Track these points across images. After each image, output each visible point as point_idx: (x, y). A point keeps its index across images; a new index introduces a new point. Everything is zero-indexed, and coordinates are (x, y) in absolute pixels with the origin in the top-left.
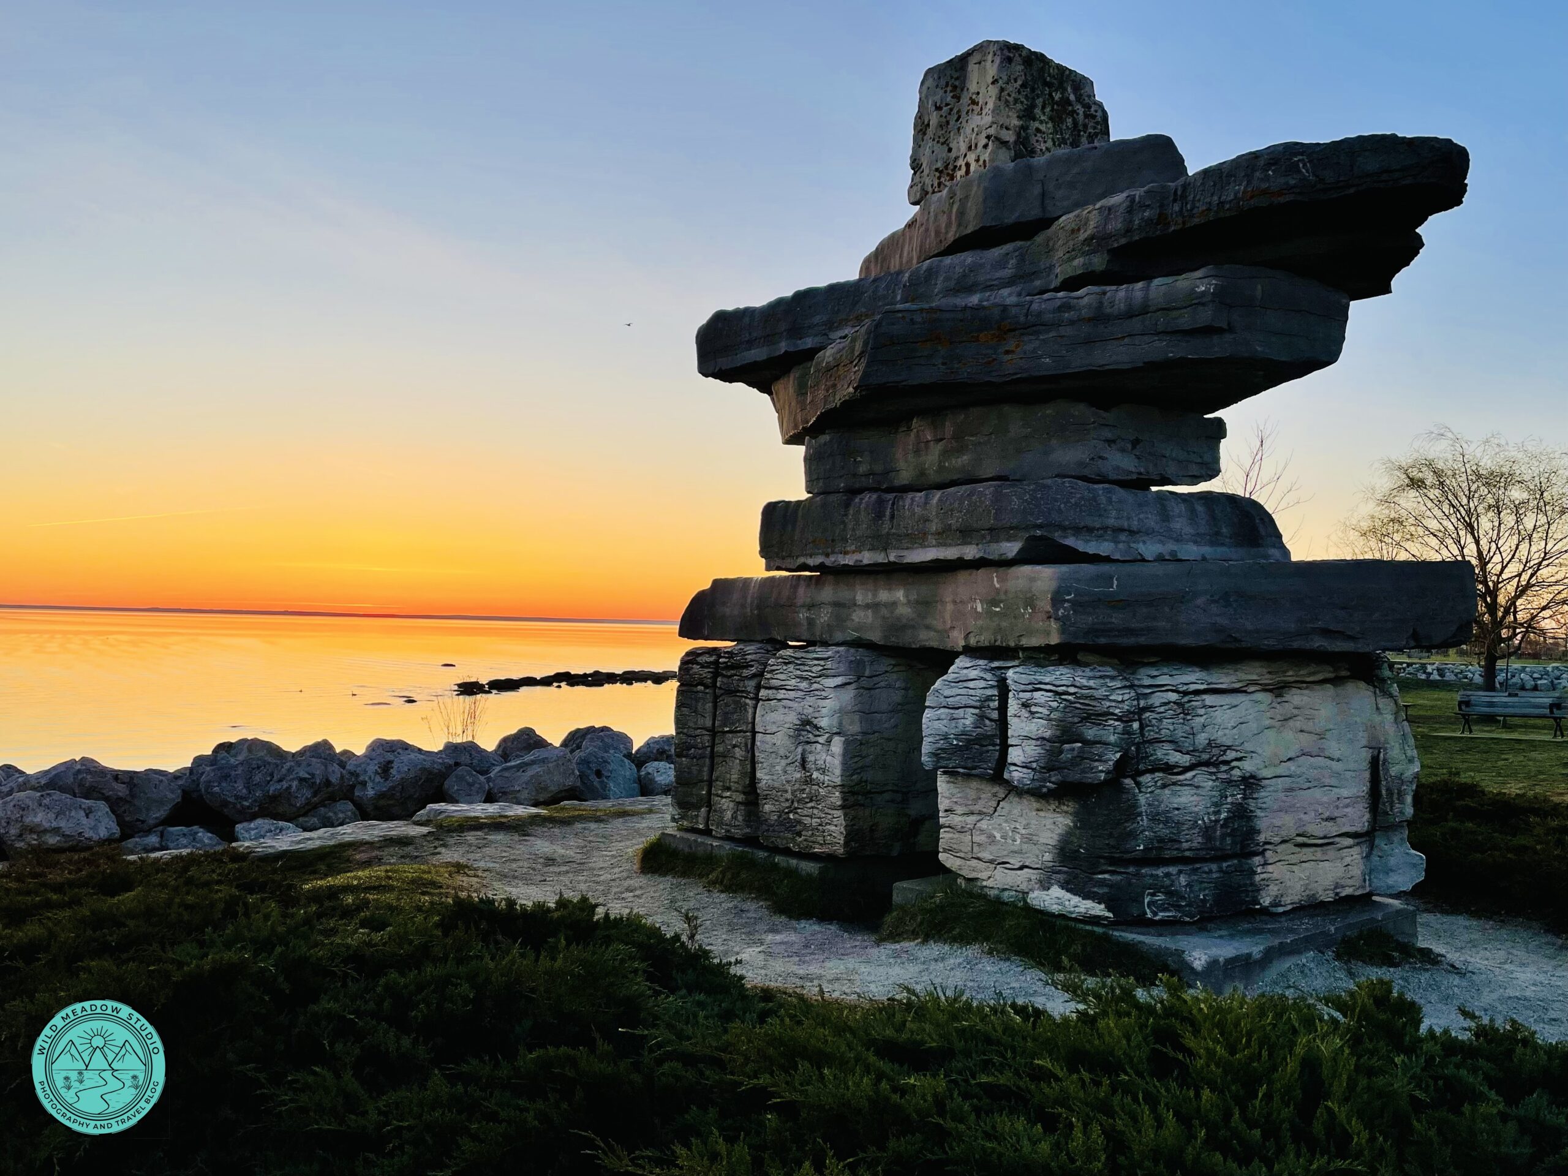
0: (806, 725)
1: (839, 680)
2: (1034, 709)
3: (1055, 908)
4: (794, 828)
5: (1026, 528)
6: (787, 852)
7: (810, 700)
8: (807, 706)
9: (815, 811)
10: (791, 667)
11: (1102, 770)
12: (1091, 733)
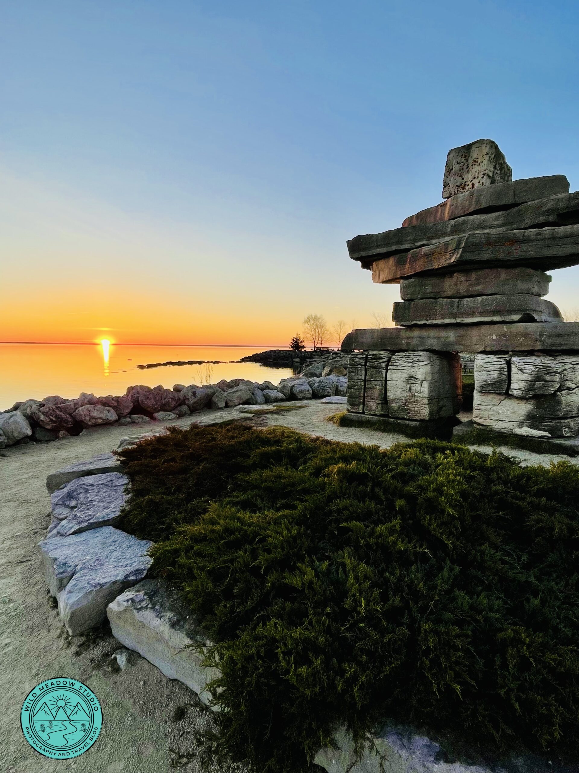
0: (411, 378)
1: (426, 363)
2: (524, 371)
3: (524, 434)
4: (408, 412)
5: (523, 311)
6: (403, 419)
7: (413, 370)
8: (412, 372)
9: (416, 406)
10: (404, 359)
11: (552, 390)
12: (548, 378)
